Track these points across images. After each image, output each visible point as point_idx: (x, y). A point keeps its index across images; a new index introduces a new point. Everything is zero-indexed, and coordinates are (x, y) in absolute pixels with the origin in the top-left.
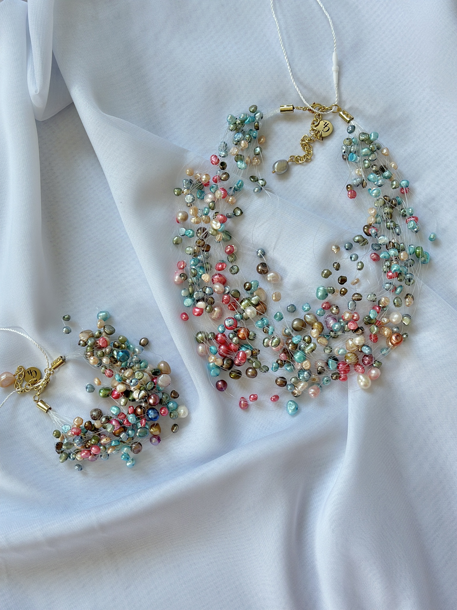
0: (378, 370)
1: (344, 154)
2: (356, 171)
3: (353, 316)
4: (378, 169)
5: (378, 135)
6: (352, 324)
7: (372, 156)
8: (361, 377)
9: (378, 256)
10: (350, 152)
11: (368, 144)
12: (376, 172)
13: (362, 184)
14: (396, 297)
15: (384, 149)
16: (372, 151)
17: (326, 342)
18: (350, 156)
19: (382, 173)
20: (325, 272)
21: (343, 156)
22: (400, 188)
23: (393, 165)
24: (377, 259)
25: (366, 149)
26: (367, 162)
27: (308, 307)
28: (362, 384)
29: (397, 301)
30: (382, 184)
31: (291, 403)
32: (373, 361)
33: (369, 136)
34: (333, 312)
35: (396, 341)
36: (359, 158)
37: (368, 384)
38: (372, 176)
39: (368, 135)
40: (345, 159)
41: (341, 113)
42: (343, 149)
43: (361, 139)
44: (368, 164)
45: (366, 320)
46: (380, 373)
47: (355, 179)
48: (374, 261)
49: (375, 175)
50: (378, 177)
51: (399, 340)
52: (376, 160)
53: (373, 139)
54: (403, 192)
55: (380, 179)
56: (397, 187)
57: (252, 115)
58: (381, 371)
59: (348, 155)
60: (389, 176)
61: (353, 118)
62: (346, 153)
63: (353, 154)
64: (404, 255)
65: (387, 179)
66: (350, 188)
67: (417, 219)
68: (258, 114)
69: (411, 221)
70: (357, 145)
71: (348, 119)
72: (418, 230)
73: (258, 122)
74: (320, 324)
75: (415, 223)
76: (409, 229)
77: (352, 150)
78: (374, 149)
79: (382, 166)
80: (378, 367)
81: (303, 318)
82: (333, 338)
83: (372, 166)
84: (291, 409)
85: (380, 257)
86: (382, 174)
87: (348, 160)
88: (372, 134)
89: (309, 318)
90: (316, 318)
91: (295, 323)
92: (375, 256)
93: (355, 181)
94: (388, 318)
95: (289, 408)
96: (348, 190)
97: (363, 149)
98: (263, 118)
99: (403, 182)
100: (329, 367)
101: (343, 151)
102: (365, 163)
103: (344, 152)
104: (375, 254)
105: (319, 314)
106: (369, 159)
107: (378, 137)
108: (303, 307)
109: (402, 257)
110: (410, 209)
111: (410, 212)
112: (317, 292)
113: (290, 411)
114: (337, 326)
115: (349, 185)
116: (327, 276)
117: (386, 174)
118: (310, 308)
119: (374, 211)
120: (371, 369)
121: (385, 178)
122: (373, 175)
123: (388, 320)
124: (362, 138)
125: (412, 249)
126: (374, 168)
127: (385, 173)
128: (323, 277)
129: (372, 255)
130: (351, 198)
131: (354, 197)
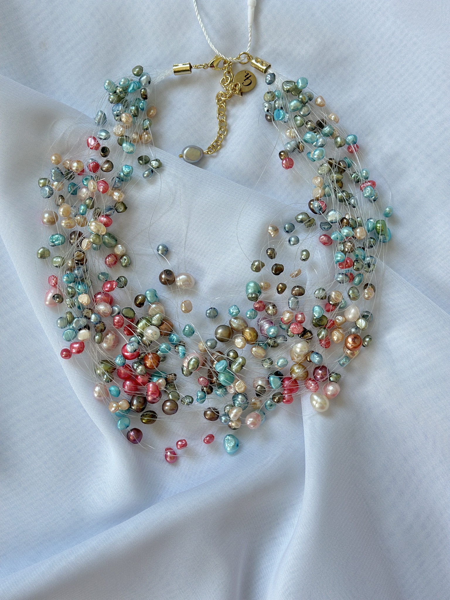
0: (337, 386)
1: (267, 113)
2: (287, 132)
3: (296, 317)
4: (314, 125)
5: (307, 81)
6: (295, 327)
7: (304, 109)
8: (315, 397)
9: (329, 238)
10: (275, 109)
11: (297, 95)
12: (313, 129)
13: (299, 148)
14: (352, 287)
15: (317, 98)
16: (303, 103)
17: (263, 353)
18: (275, 113)
19: (321, 129)
20: (256, 265)
21: (267, 116)
22: (347, 146)
23: (334, 116)
24: (328, 242)
25: (295, 102)
26: (299, 118)
27: (237, 310)
28: (317, 406)
29: (353, 292)
30: (324, 143)
31: (230, 438)
32: (328, 375)
33: (296, 84)
34: (270, 312)
35: (353, 345)
36: (288, 115)
37: (325, 405)
38: (308, 136)
39: (294, 83)
40: (270, 121)
41: (254, 61)
42: (266, 107)
43: (285, 89)
44: (301, 121)
45: (314, 321)
46: (339, 389)
47: (288, 143)
48: (324, 244)
49: (313, 133)
50: (317, 135)
51: (358, 343)
52: (309, 113)
53: (301, 86)
54: (352, 151)
55: (320, 138)
56: (342, 144)
57: (136, 79)
58: (341, 385)
59: (273, 114)
60: (330, 133)
61: (270, 66)
62: (270, 111)
63: (279, 110)
64: (361, 232)
65: (328, 136)
66: (285, 155)
67: (373, 184)
68: (144, 77)
69: (367, 186)
70: (282, 98)
71: (264, 68)
72: (376, 197)
73: (145, 89)
74: (253, 329)
75: (372, 189)
76: (366, 197)
77: (277, 106)
78: (305, 100)
79: (319, 121)
80: (336, 381)
81: (228, 324)
82: (272, 347)
83: (306, 122)
84: (230, 446)
85: (332, 238)
86: (321, 131)
87: (274, 120)
88: (300, 81)
89: (235, 323)
90: (245, 322)
91: (220, 331)
92: (324, 238)
93: (289, 145)
94: (343, 315)
95: (227, 445)
96: (281, 159)
97: (290, 102)
98: (151, 83)
99: (349, 138)
100: (271, 385)
101: (266, 109)
102: (296, 121)
103: (268, 111)
104: (325, 235)
105: (250, 316)
106: (301, 114)
107: (307, 83)
108: (229, 311)
109: (358, 234)
110: (364, 171)
111: (364, 174)
112: (247, 290)
113: (229, 449)
114: (272, 330)
115: (282, 152)
116: (258, 269)
117: (327, 129)
118: (239, 311)
119: (319, 180)
120: (327, 385)
121: (326, 135)
122: (310, 134)
123: (344, 318)
124: (287, 87)
125: (371, 224)
126: (308, 125)
127: (325, 129)
128: (253, 271)
129: (322, 237)
130: (288, 169)
131: (291, 166)
